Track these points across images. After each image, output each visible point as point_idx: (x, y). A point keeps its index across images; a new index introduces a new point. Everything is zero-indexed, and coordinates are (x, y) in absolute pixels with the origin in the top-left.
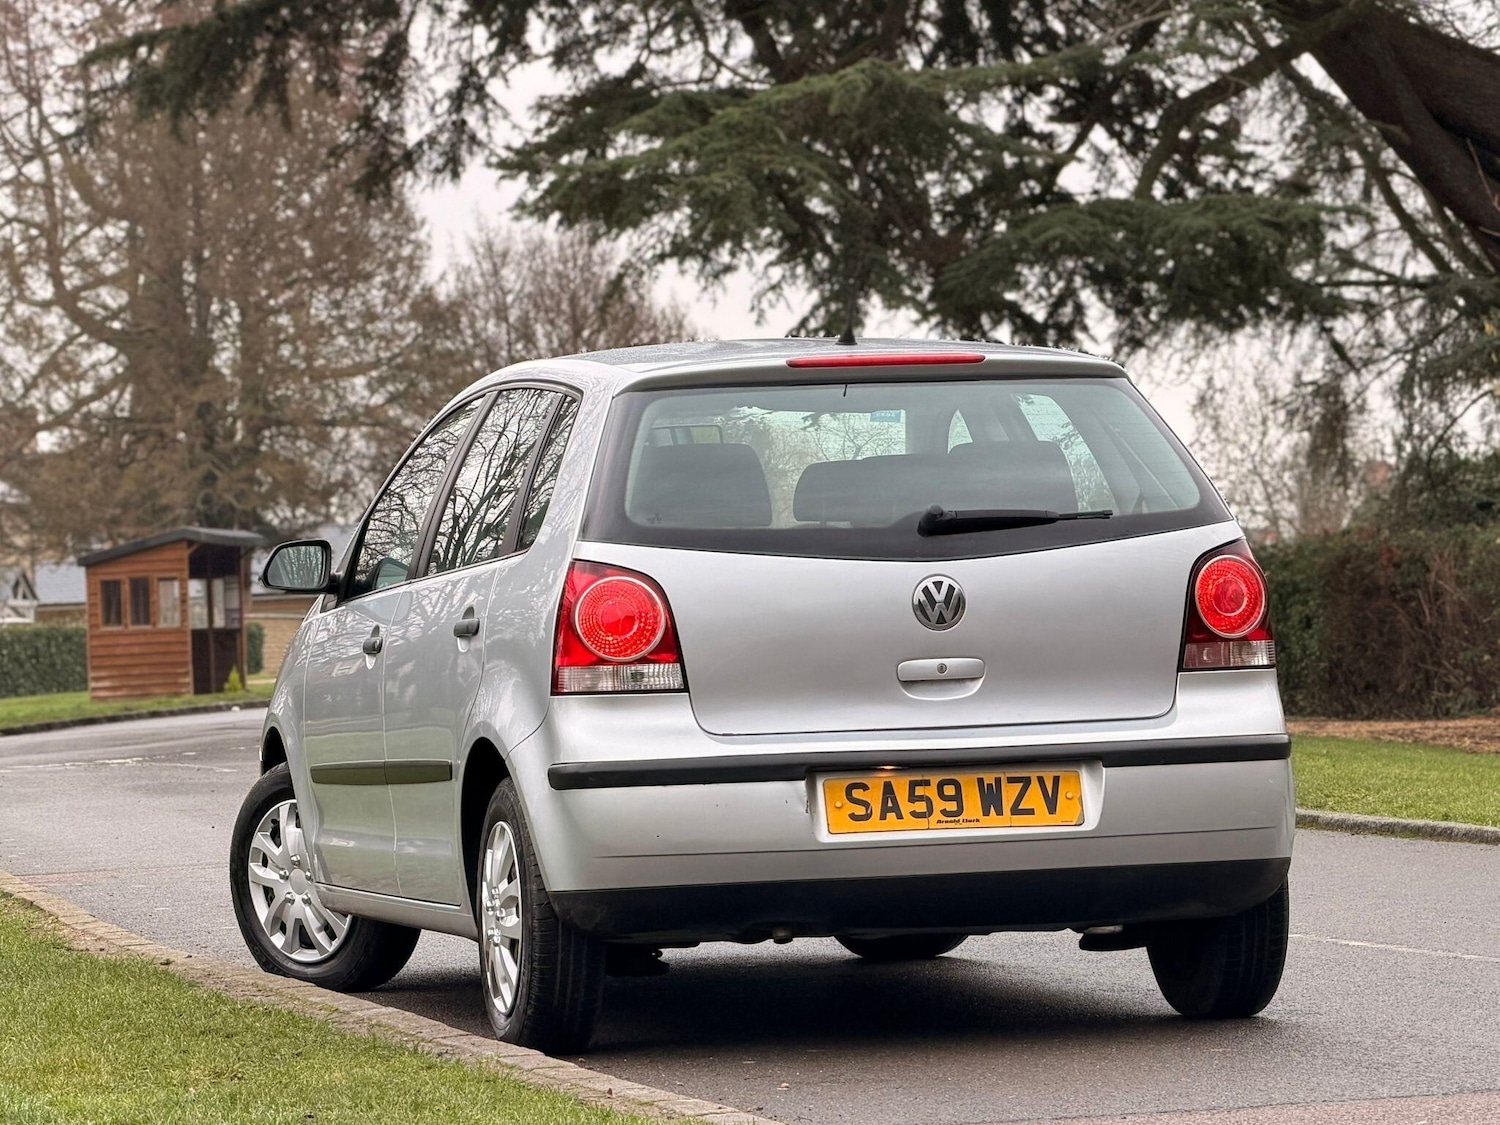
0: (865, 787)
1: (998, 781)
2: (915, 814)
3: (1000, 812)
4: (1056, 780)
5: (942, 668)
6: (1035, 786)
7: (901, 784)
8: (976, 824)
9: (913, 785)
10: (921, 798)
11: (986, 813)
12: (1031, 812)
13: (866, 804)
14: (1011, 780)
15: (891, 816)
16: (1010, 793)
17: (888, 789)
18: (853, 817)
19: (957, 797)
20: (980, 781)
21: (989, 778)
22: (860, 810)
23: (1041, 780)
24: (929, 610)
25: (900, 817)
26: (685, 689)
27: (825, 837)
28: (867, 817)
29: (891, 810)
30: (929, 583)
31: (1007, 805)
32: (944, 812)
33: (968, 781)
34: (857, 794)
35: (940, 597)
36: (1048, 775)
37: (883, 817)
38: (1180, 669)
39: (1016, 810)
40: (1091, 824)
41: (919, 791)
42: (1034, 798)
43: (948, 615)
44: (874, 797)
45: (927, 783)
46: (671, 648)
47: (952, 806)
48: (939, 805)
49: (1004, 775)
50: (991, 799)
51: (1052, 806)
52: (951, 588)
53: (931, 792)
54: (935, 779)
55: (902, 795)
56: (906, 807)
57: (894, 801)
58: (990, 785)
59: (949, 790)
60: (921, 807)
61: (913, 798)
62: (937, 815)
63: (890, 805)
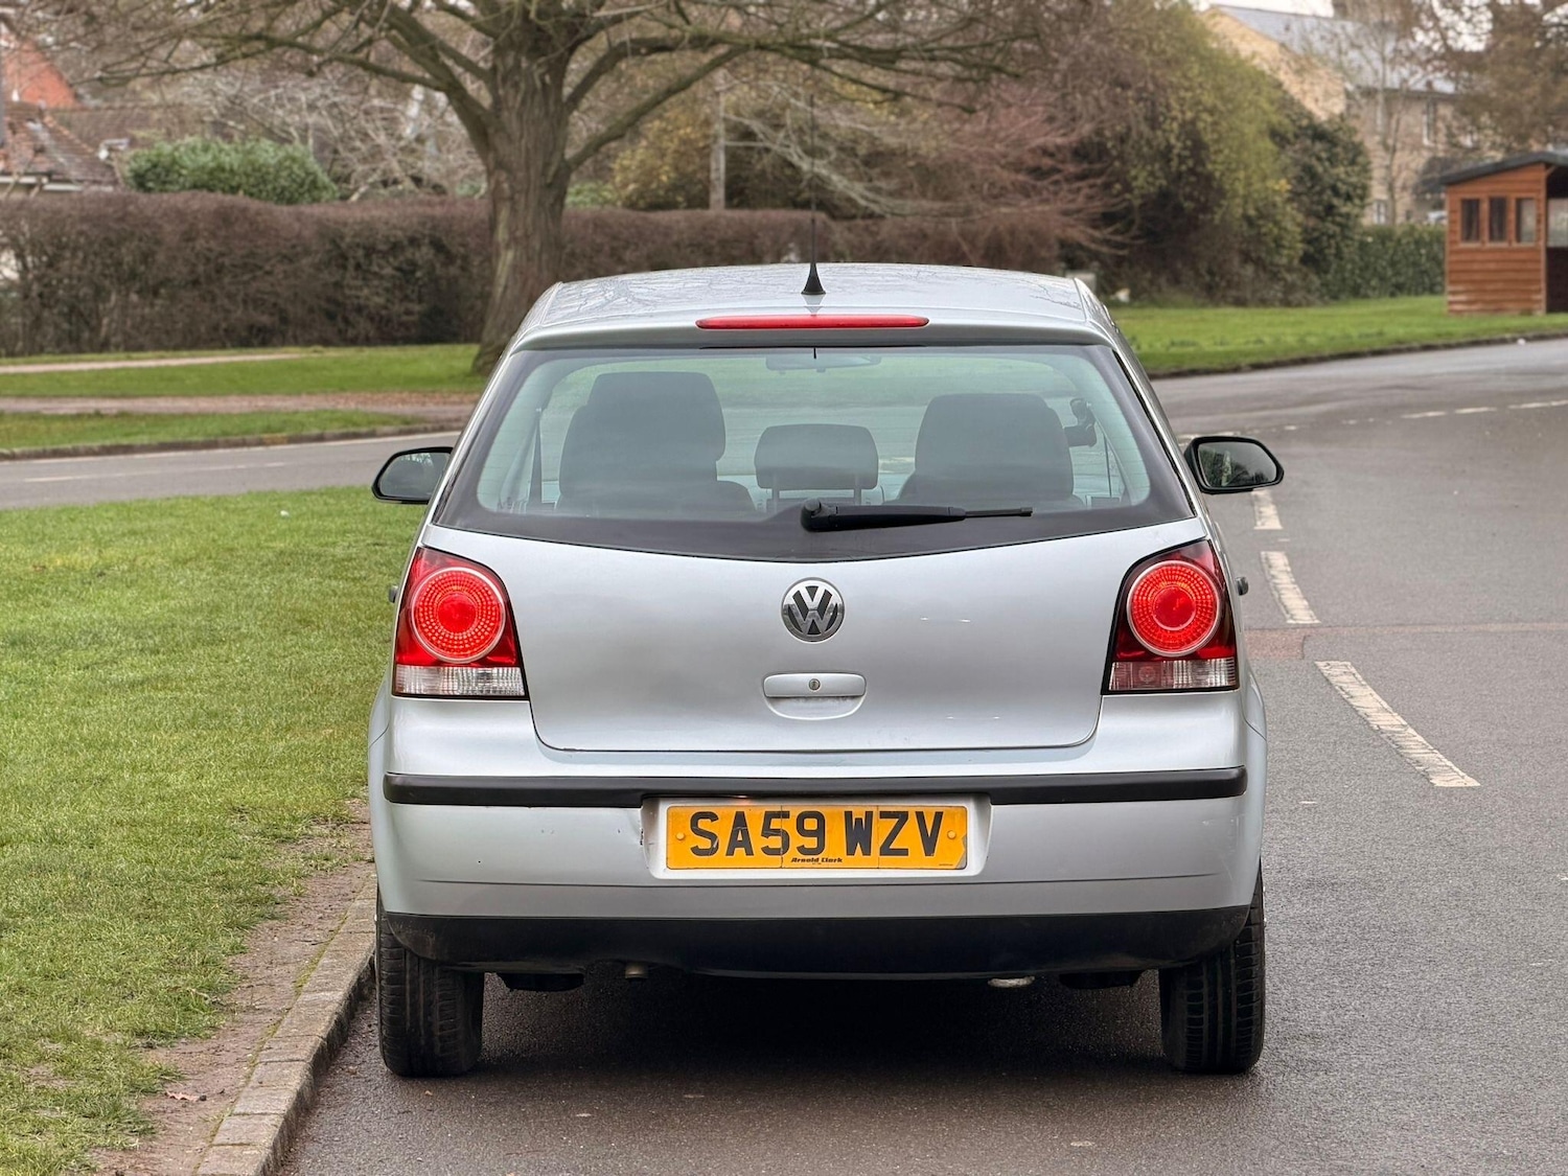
0: (713, 817)
1: (869, 815)
2: (767, 851)
3: (867, 851)
4: (939, 816)
5: (814, 685)
6: (912, 824)
7: (755, 812)
8: (837, 864)
9: (769, 816)
10: (777, 832)
11: (851, 851)
12: (904, 852)
13: (712, 837)
14: (884, 815)
15: (740, 851)
16: (881, 830)
17: (740, 819)
18: (696, 851)
19: (820, 833)
20: (848, 815)
21: (859, 809)
22: (705, 844)
23: (920, 816)
24: (800, 618)
25: (749, 852)
26: (526, 697)
27: (662, 872)
28: (712, 851)
29: (740, 845)
30: (802, 588)
31: (877, 842)
32: (802, 849)
33: (834, 812)
34: (703, 824)
35: (813, 604)
36: (930, 807)
37: (730, 852)
38: (1105, 690)
39: (886, 850)
40: (974, 868)
41: (775, 824)
42: (910, 836)
43: (822, 625)
44: (723, 829)
45: (786, 815)
46: (509, 652)
47: (812, 843)
48: (796, 840)
49: (876, 807)
50: (858, 836)
51: (929, 844)
52: (827, 595)
53: (789, 825)
54: (796, 808)
55: (755, 826)
56: (758, 841)
57: (746, 834)
58: (859, 820)
59: (811, 824)
60: (775, 842)
61: (767, 832)
62: (793, 852)
63: (740, 838)
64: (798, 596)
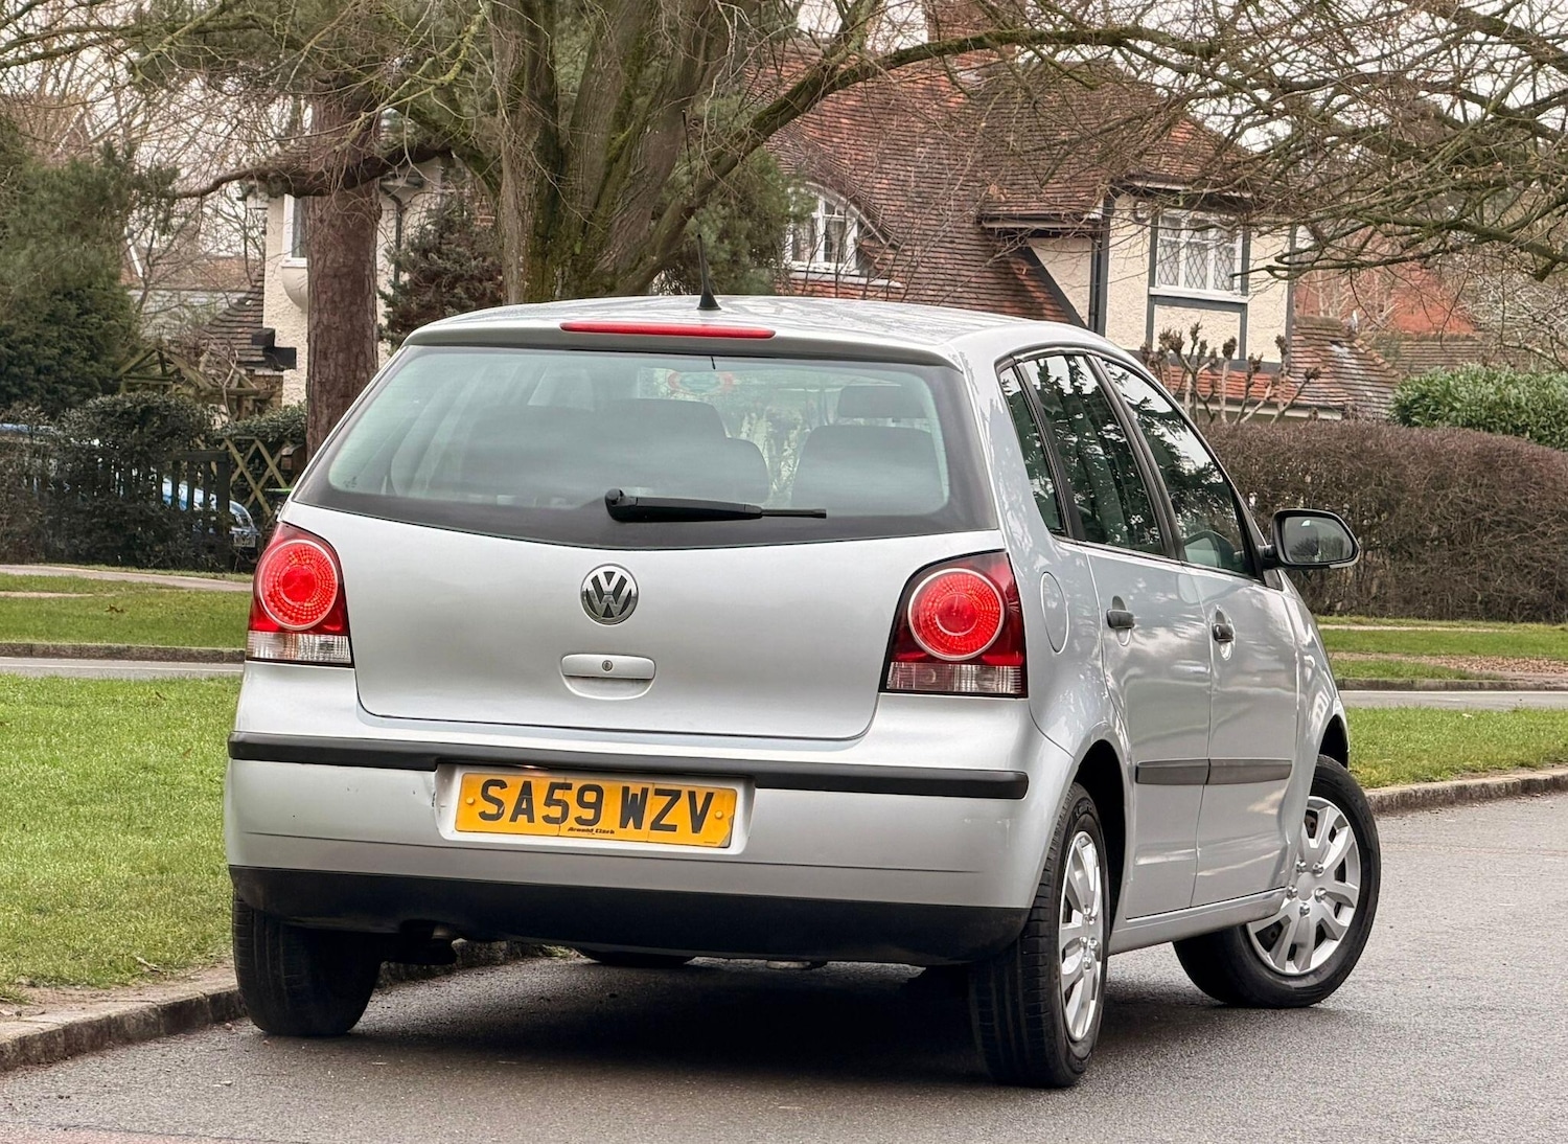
0: (502, 785)
1: (645, 791)
2: (547, 819)
3: (638, 826)
4: (709, 797)
5: (607, 666)
6: (684, 800)
7: (541, 782)
8: (609, 835)
9: (553, 787)
10: (558, 802)
11: (624, 825)
12: (673, 828)
13: (499, 803)
14: (659, 792)
15: (523, 818)
16: (654, 806)
17: (527, 789)
18: (484, 816)
19: (597, 806)
20: (626, 790)
21: (636, 786)
22: (492, 809)
23: (692, 795)
24: (596, 601)
25: (531, 819)
26: (352, 665)
27: (449, 832)
28: (497, 817)
29: (523, 812)
30: (600, 573)
31: (648, 818)
32: (579, 820)
33: (612, 788)
34: (493, 791)
35: (608, 588)
36: (701, 788)
37: (513, 819)
38: (883, 687)
39: (656, 825)
40: (736, 848)
41: (558, 795)
42: (680, 814)
43: (616, 608)
44: (510, 796)
45: (568, 787)
46: (338, 621)
47: (589, 814)
48: (575, 811)
49: (652, 785)
50: (632, 810)
51: (697, 822)
52: (623, 581)
53: (570, 797)
54: (578, 782)
55: (539, 797)
56: (540, 810)
57: (530, 802)
58: (635, 796)
59: (590, 797)
60: (556, 811)
61: (550, 801)
62: (571, 822)
63: (524, 806)
64: (596, 581)
